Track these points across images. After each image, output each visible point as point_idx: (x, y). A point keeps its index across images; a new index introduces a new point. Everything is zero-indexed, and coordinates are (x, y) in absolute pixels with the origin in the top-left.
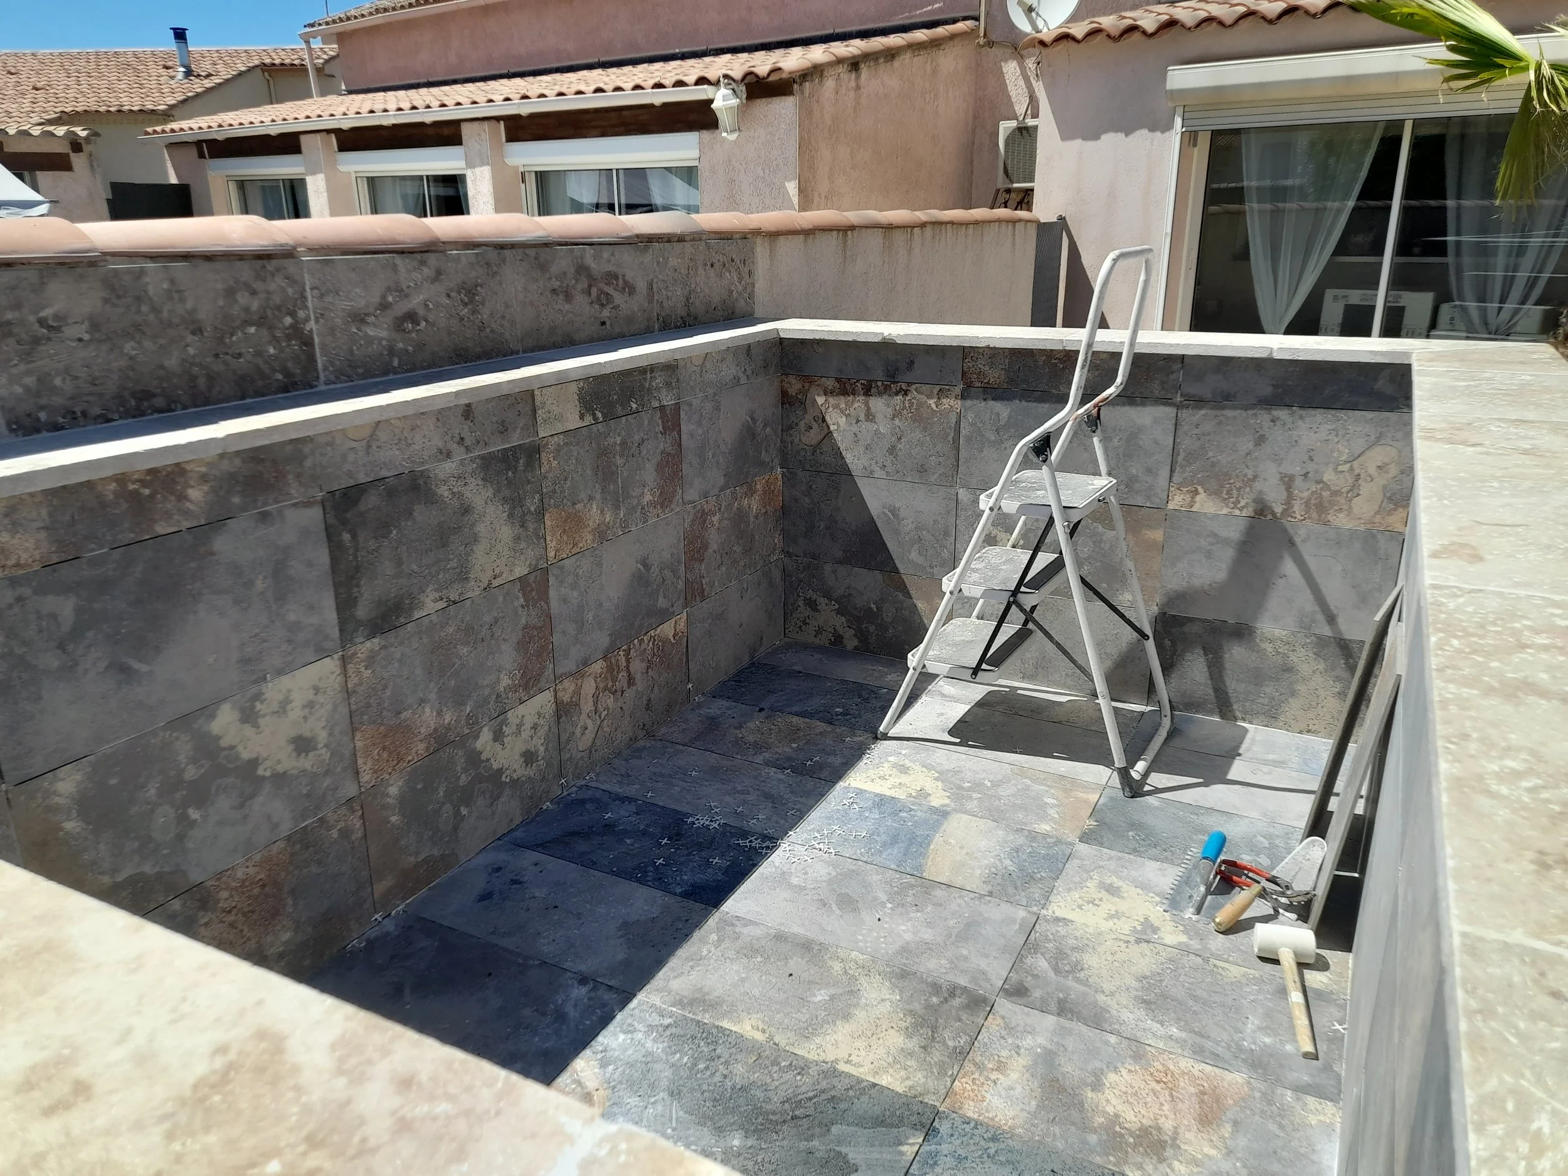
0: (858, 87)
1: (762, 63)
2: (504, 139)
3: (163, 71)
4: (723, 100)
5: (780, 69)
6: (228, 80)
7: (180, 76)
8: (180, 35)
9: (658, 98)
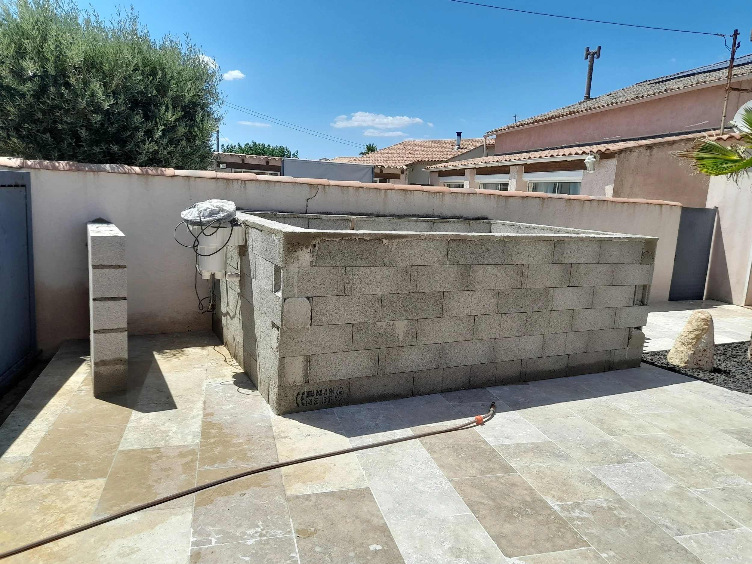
0: (651, 155)
1: (602, 148)
2: (523, 172)
3: (451, 147)
4: (589, 159)
5: (609, 149)
6: (471, 150)
7: (456, 148)
8: (459, 135)
9: (570, 159)
